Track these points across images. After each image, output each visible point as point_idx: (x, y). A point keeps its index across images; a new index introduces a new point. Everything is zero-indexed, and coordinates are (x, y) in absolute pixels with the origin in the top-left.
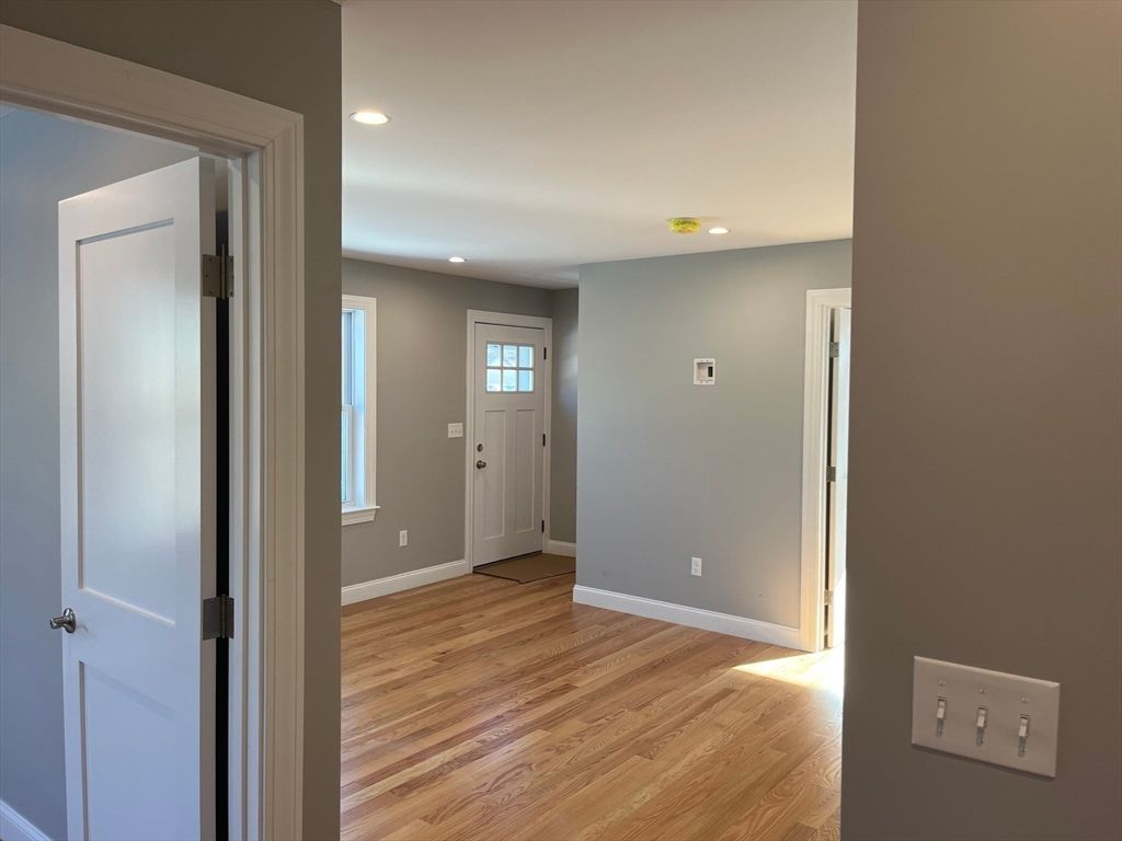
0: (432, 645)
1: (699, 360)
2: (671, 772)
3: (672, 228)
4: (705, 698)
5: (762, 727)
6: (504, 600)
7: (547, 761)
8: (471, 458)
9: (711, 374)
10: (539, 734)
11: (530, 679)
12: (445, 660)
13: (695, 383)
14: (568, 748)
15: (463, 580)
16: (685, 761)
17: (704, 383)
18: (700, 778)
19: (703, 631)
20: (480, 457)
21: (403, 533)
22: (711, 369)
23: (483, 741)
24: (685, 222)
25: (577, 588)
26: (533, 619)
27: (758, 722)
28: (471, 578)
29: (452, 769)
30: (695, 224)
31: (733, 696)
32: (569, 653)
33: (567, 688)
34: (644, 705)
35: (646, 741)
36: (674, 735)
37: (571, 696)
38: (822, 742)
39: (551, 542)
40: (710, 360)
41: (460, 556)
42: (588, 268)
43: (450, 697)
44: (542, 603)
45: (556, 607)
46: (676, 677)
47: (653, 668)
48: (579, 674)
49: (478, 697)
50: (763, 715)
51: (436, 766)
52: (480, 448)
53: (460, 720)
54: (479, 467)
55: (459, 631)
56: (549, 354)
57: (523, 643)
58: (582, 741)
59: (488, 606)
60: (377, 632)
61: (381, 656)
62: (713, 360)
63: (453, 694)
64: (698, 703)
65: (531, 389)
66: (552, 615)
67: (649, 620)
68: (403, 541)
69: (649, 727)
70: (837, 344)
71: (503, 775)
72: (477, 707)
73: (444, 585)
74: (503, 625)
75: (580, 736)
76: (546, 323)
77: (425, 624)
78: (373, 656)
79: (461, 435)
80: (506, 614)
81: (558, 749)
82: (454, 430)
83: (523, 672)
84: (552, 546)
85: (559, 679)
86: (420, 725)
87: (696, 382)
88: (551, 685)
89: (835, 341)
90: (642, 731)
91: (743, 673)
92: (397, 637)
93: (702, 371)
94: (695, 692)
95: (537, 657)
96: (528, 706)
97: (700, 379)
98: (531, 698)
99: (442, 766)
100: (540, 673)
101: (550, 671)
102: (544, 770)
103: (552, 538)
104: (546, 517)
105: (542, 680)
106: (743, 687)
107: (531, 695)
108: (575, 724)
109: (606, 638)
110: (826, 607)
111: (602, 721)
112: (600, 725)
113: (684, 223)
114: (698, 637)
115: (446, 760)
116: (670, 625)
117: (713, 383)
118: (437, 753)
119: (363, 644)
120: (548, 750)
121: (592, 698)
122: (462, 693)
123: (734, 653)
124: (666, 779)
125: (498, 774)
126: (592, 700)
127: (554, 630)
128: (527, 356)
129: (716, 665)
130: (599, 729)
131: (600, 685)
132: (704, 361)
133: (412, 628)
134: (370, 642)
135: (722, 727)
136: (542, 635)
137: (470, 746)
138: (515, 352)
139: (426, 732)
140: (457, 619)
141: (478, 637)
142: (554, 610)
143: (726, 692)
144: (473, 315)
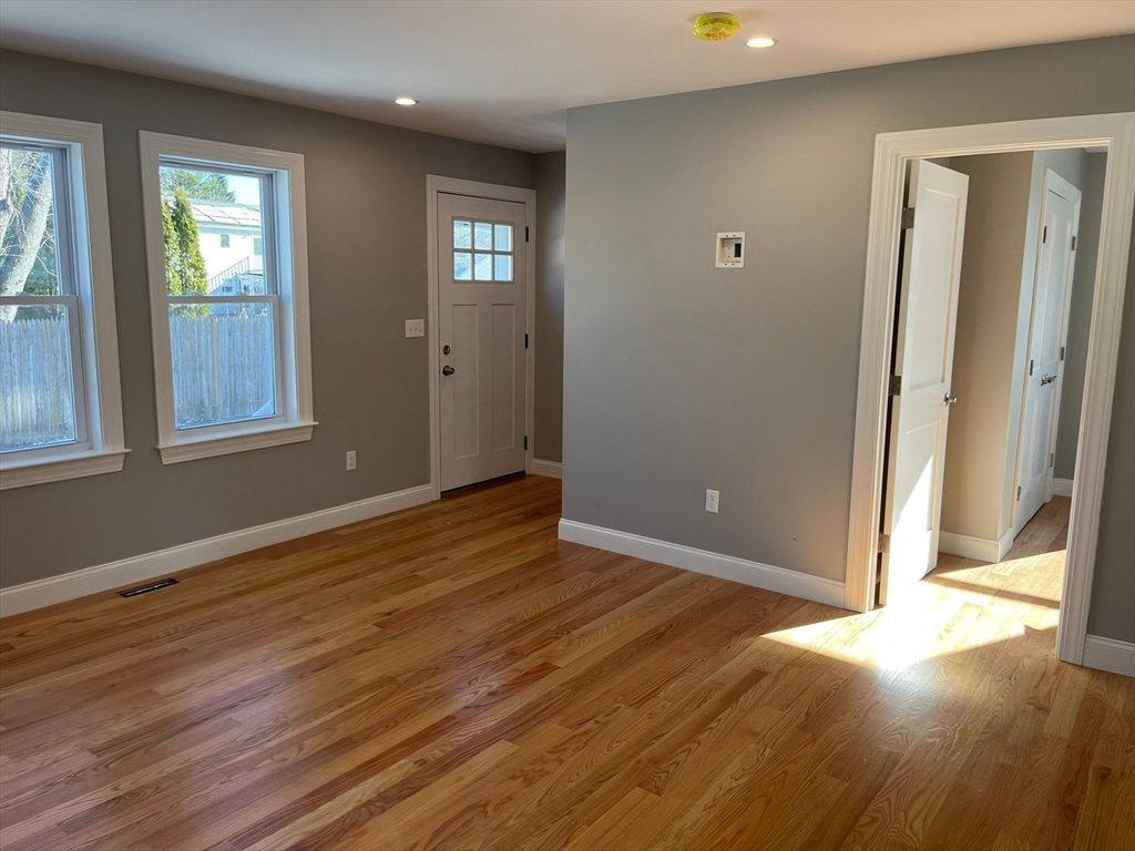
0: (376, 601)
1: (723, 235)
2: (687, 820)
3: (698, 30)
4: (728, 687)
5: (809, 736)
6: (474, 537)
7: (510, 798)
8: (435, 362)
9: (738, 254)
10: (501, 750)
11: (496, 655)
12: (391, 623)
13: (717, 266)
14: (542, 774)
15: (430, 508)
16: (705, 800)
17: (729, 265)
18: (729, 833)
19: (720, 580)
20: (447, 361)
21: (351, 454)
22: (738, 247)
23: (423, 762)
24: (716, 19)
25: (563, 522)
26: (507, 564)
27: (803, 727)
28: (439, 506)
29: (372, 814)
30: (730, 23)
31: (765, 682)
32: (550, 614)
33: (545, 669)
34: (648, 697)
35: (650, 760)
36: (690, 750)
37: (549, 683)
38: (895, 763)
39: (537, 461)
40: (738, 235)
41: (425, 480)
42: (578, 115)
43: (389, 683)
44: (521, 540)
45: (536, 546)
46: (687, 652)
47: (657, 638)
48: (559, 646)
49: (426, 684)
50: (808, 714)
51: (349, 809)
52: (446, 350)
53: (396, 723)
54: (446, 373)
55: (413, 581)
56: (532, 235)
57: (493, 598)
58: (561, 761)
59: (454, 544)
60: (311, 581)
61: (307, 618)
62: (741, 234)
63: (390, 680)
64: (717, 695)
65: (510, 279)
66: (534, 557)
67: (651, 565)
68: (351, 464)
69: (652, 736)
70: (913, 210)
71: (444, 827)
72: (423, 700)
73: (405, 515)
74: (470, 572)
75: (559, 749)
76: (528, 195)
77: (372, 571)
78: (298, 618)
79: (422, 334)
80: (476, 556)
81: (526, 777)
82: (413, 328)
83: (488, 644)
84: (536, 466)
85: (536, 653)
86: (341, 731)
87: (719, 265)
88: (524, 664)
89: (910, 206)
90: (645, 742)
91: (777, 643)
92: (333, 589)
93: (726, 249)
94: (714, 676)
95: (509, 620)
96: (492, 699)
97: (724, 261)
98: (495, 685)
99: (358, 808)
100: (511, 645)
101: (524, 641)
102: (505, 815)
103: (536, 456)
104: (529, 431)
105: (513, 655)
106: (776, 669)
107: (494, 681)
108: (553, 731)
109: (595, 591)
110: (880, 555)
111: (590, 725)
112: (585, 733)
113: (715, 21)
114: (712, 590)
115: (365, 799)
116: (677, 572)
117: (741, 265)
118: (355, 783)
119: (287, 600)
120: (513, 777)
121: (578, 685)
122: (406, 677)
123: (761, 613)
124: (679, 835)
125: (439, 823)
126: (578, 688)
127: (533, 580)
128: (505, 236)
129: (738, 633)
130: (585, 739)
131: (589, 663)
132: (730, 235)
133: (355, 577)
134: (297, 596)
135: (754, 734)
136: (517, 587)
137: (405, 770)
138: (490, 232)
139: (346, 744)
140: (412, 565)
141: (438, 589)
142: (534, 550)
143: (757, 675)
144: (434, 182)
